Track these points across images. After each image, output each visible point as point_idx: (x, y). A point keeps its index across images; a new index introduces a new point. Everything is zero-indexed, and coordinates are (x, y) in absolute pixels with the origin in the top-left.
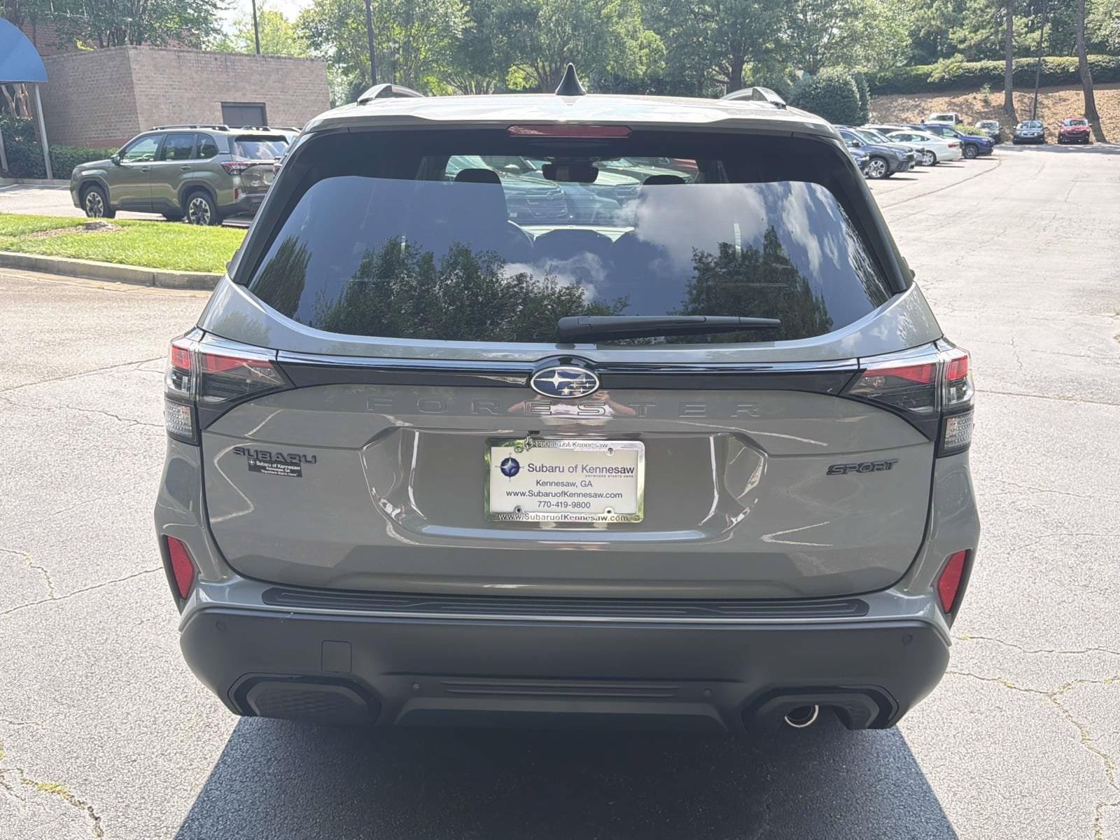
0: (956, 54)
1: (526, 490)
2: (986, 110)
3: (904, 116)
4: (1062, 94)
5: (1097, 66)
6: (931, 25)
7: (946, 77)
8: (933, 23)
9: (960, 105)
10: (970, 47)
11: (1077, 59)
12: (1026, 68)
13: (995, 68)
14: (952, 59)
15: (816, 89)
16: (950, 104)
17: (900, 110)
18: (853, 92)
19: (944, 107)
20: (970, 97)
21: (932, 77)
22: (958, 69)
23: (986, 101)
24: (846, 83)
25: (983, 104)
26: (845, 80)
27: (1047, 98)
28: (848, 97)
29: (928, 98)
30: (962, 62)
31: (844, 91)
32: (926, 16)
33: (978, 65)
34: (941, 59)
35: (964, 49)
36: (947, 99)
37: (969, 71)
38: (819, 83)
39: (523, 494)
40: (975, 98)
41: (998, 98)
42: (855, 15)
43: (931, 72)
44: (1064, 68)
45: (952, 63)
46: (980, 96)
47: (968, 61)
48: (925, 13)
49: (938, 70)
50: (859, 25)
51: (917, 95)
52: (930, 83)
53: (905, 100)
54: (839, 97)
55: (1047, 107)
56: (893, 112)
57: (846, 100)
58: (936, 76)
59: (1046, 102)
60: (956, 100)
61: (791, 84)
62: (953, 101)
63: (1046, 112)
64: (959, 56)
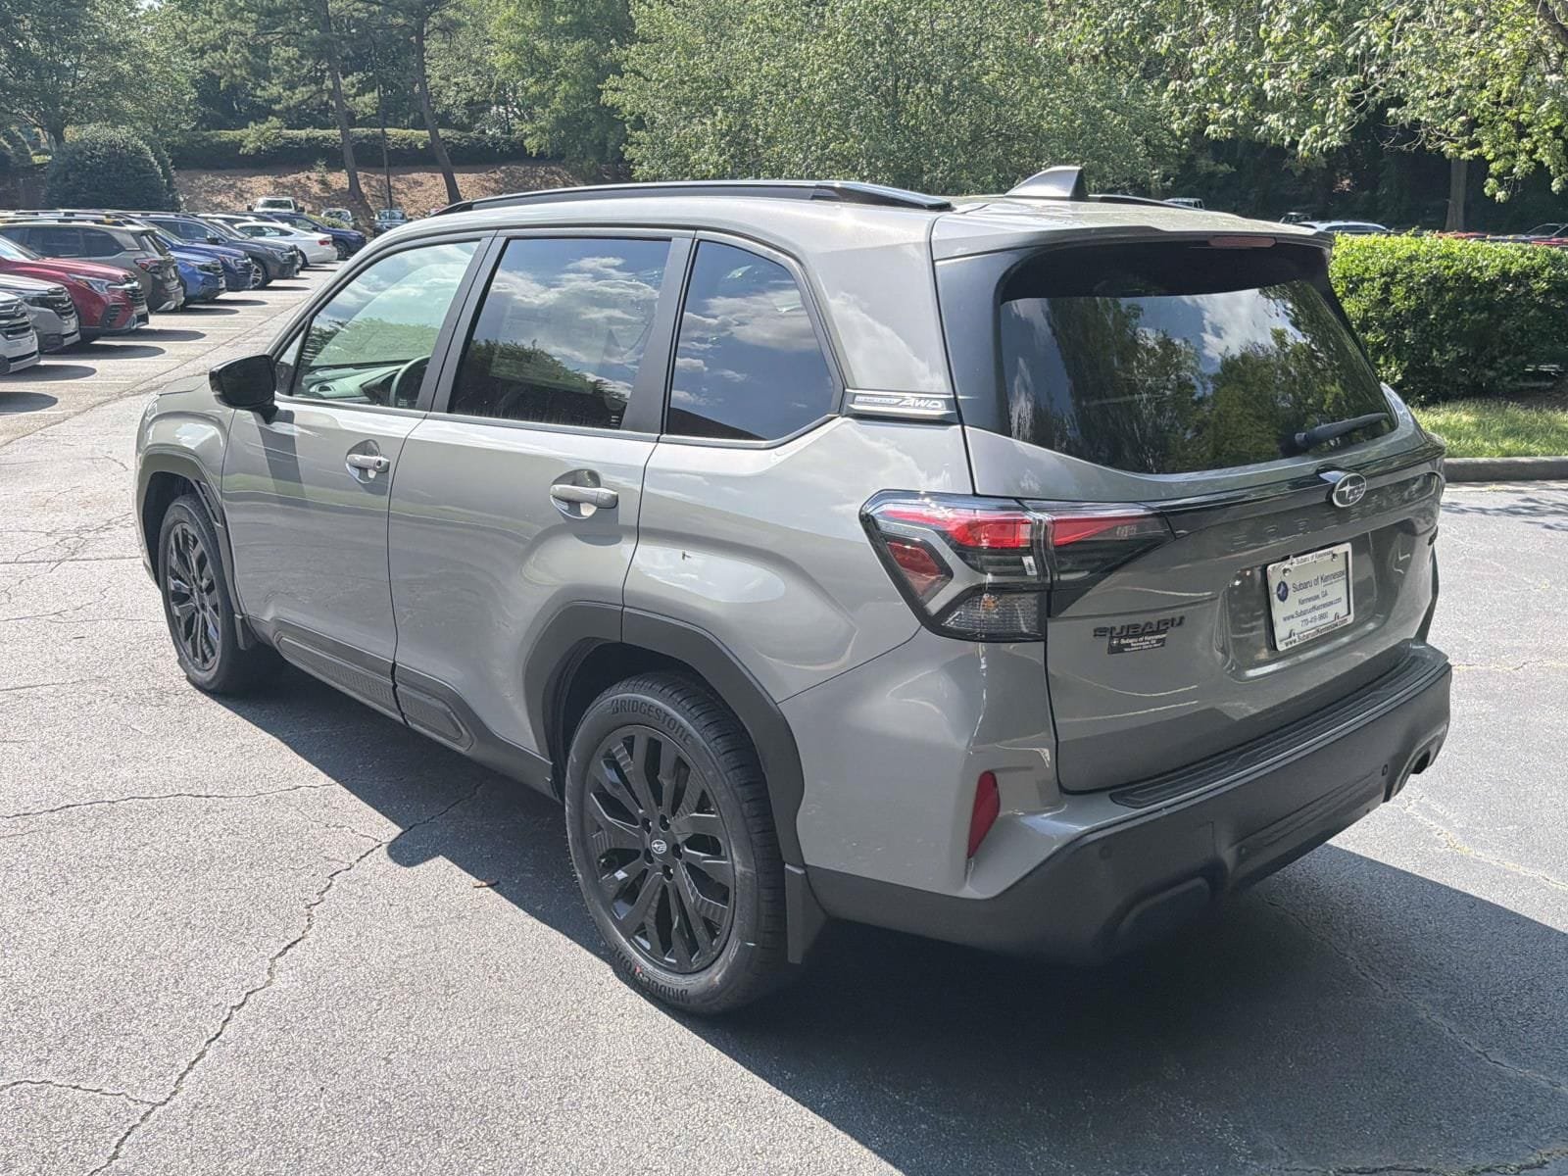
0: (270, 118)
1: (1293, 613)
2: (327, 195)
3: (217, 199)
4: (415, 175)
5: (448, 143)
6: (233, 75)
7: (263, 147)
8: (237, 72)
9: (292, 187)
10: (288, 109)
11: (427, 133)
12: (365, 141)
13: (325, 139)
14: (268, 124)
15: (92, 157)
16: (277, 185)
17: (206, 191)
18: (152, 164)
19: (270, 189)
20: (302, 176)
21: (245, 147)
22: (276, 138)
23: (323, 182)
24: (139, 151)
25: (320, 186)
26: (135, 146)
27: (399, 180)
28: (145, 172)
29: (245, 176)
30: (280, 128)
31: (137, 163)
32: (224, 62)
33: (302, 134)
34: (252, 124)
35: (280, 111)
36: (271, 178)
37: (291, 140)
38: (95, 149)
39: (1293, 617)
40: (308, 178)
41: (340, 180)
42: (116, 50)
43: (242, 141)
44: (411, 143)
45: (268, 129)
46: (313, 176)
47: (288, 128)
48: (222, 58)
49: (251, 136)
50: (125, 67)
51: (228, 171)
52: (243, 155)
53: (210, 178)
54: (131, 171)
55: (402, 192)
56: (200, 194)
57: (142, 176)
58: (250, 146)
59: (399, 186)
60: (283, 180)
61: (9, 147)
62: (280, 180)
63: (403, 199)
64: (275, 121)
